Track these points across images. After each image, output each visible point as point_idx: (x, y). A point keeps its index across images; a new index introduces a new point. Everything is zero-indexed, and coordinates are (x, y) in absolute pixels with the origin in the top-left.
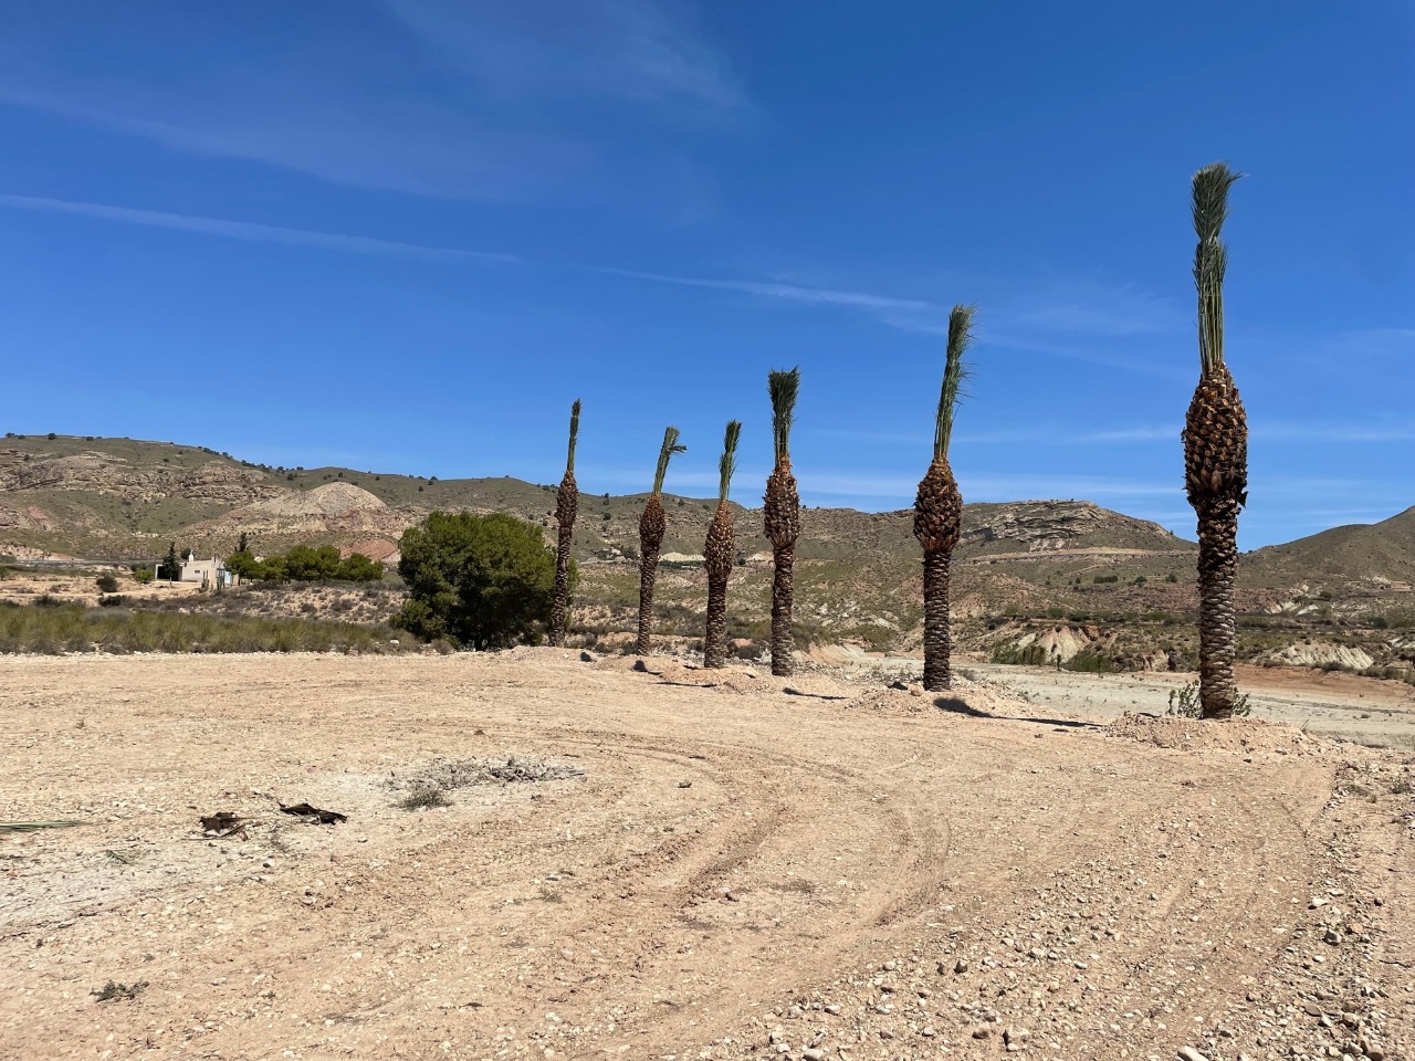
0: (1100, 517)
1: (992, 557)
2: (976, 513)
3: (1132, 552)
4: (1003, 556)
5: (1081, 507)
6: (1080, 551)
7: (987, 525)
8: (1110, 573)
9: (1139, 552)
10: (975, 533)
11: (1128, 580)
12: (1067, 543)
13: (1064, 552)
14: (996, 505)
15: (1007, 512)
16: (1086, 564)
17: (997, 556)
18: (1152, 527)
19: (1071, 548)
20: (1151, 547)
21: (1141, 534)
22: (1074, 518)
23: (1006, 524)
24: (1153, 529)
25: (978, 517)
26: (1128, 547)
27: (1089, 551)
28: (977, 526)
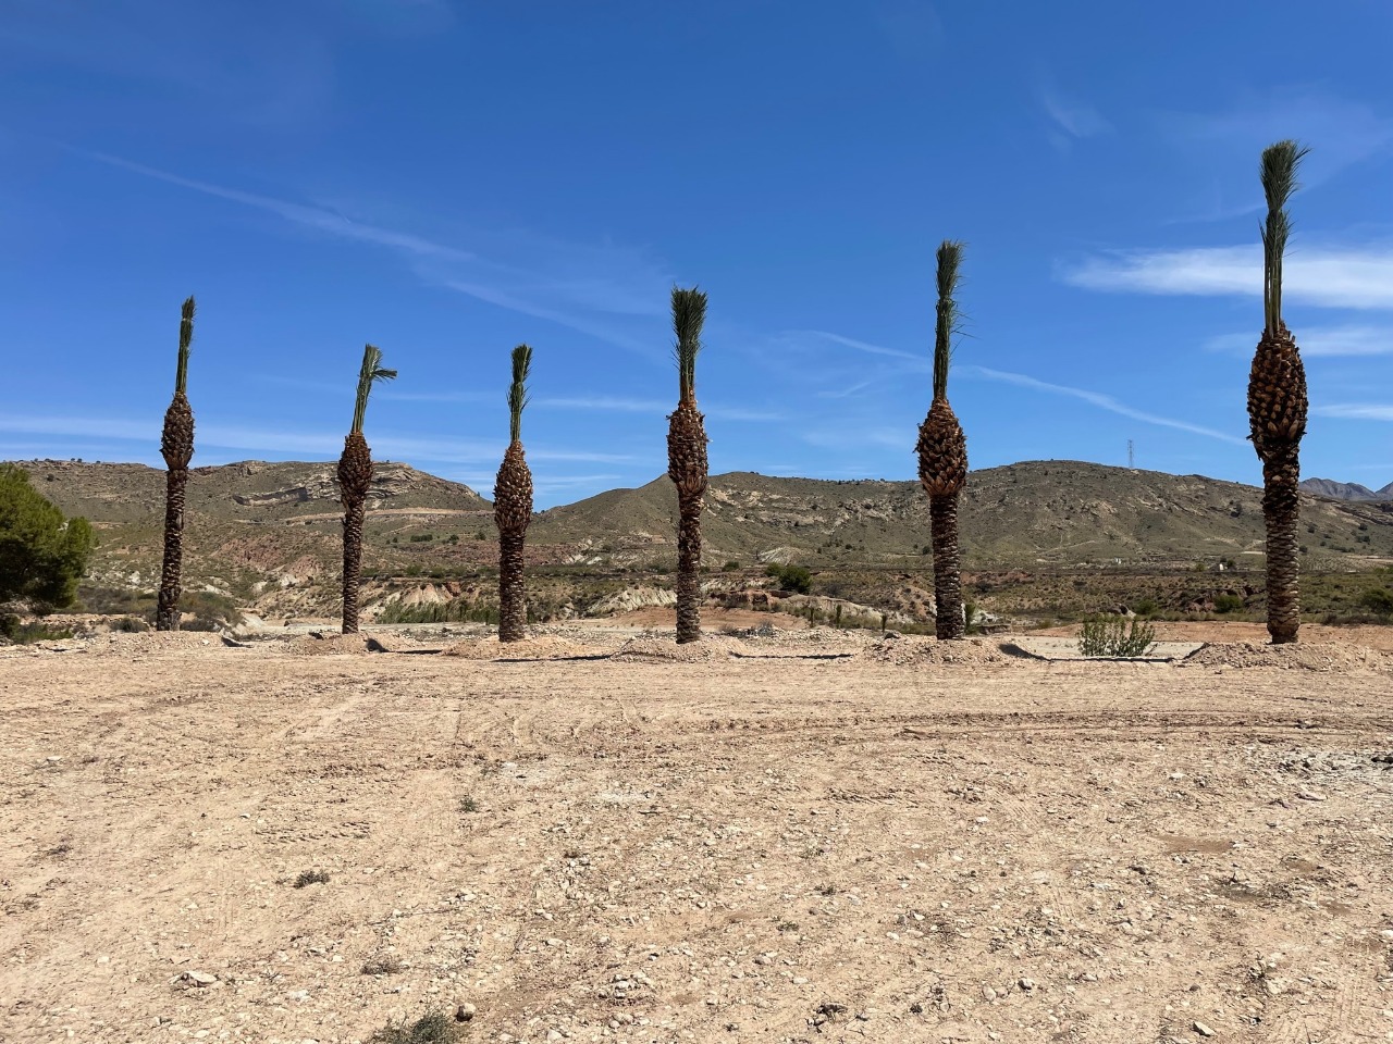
0: (415, 478)
1: (306, 517)
2: (288, 471)
3: (445, 512)
4: (318, 516)
5: (396, 468)
6: (396, 512)
7: (301, 485)
8: (425, 532)
9: (451, 512)
10: (289, 492)
11: (442, 539)
12: (383, 504)
13: (381, 512)
14: (311, 464)
15: (322, 472)
16: (403, 523)
17: (312, 517)
18: (462, 489)
19: (387, 508)
20: (460, 508)
21: (452, 494)
22: (390, 479)
23: (321, 484)
24: (462, 490)
25: (291, 476)
26: (441, 507)
27: (405, 511)
28: (291, 486)
